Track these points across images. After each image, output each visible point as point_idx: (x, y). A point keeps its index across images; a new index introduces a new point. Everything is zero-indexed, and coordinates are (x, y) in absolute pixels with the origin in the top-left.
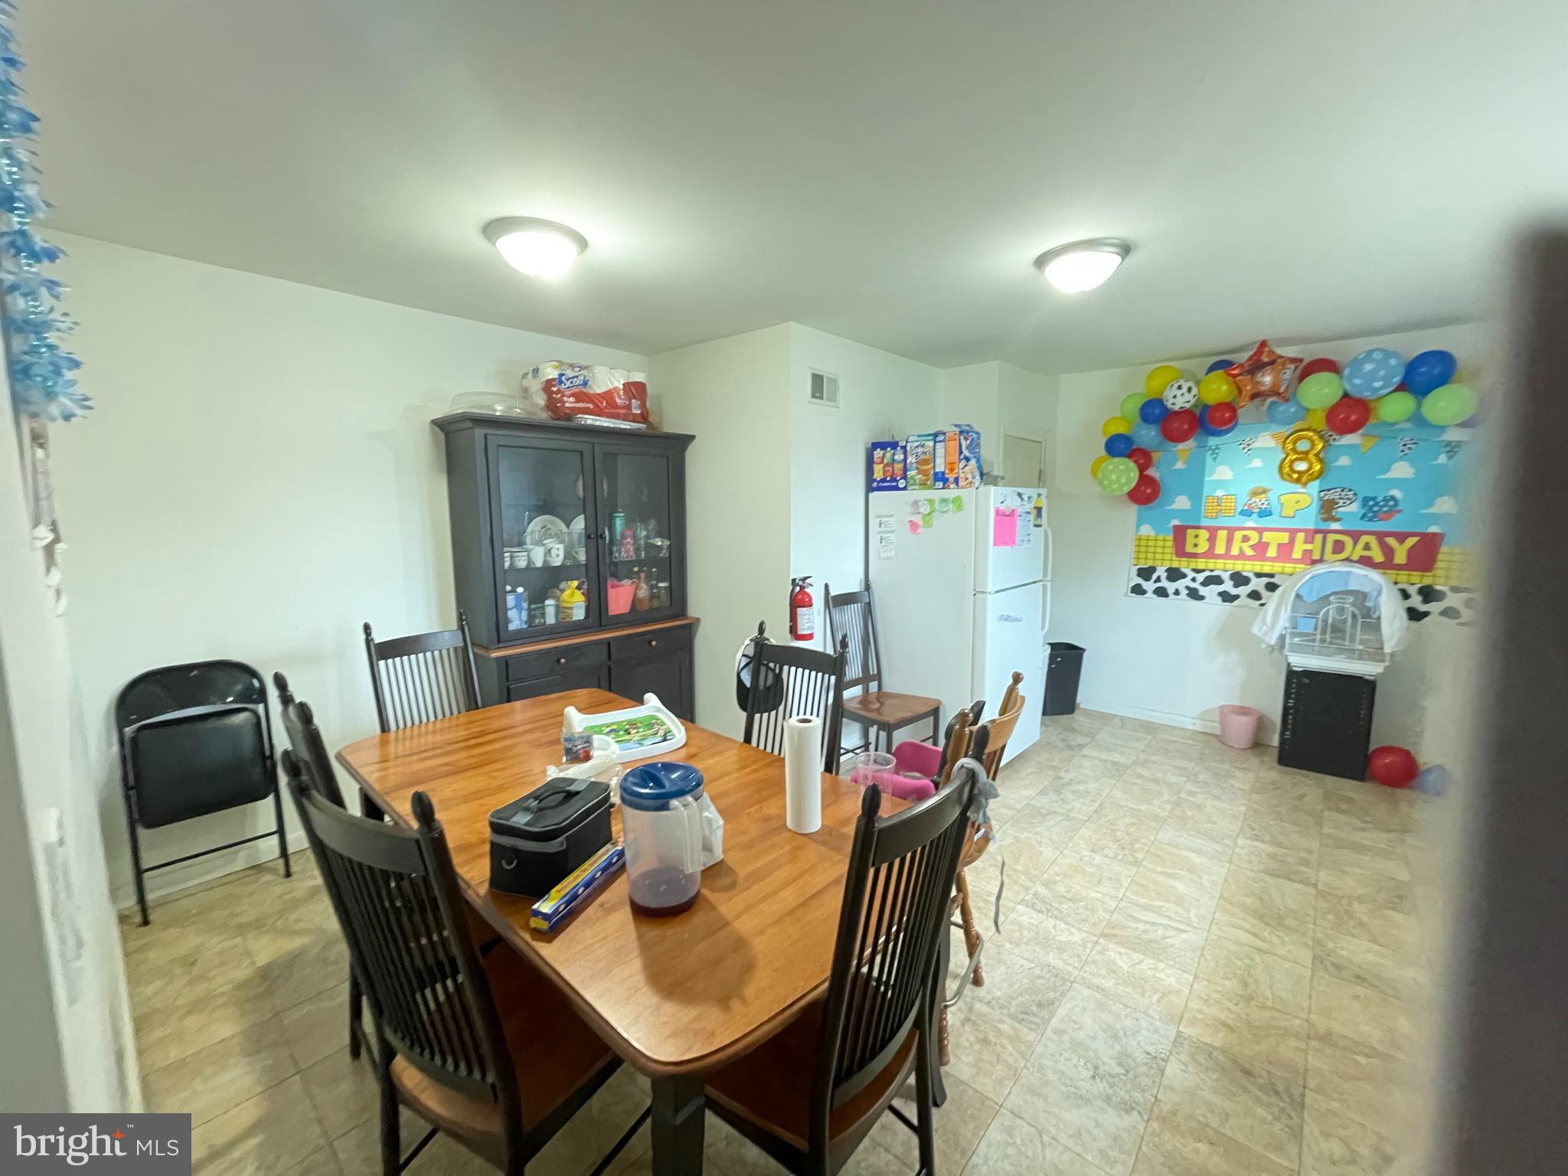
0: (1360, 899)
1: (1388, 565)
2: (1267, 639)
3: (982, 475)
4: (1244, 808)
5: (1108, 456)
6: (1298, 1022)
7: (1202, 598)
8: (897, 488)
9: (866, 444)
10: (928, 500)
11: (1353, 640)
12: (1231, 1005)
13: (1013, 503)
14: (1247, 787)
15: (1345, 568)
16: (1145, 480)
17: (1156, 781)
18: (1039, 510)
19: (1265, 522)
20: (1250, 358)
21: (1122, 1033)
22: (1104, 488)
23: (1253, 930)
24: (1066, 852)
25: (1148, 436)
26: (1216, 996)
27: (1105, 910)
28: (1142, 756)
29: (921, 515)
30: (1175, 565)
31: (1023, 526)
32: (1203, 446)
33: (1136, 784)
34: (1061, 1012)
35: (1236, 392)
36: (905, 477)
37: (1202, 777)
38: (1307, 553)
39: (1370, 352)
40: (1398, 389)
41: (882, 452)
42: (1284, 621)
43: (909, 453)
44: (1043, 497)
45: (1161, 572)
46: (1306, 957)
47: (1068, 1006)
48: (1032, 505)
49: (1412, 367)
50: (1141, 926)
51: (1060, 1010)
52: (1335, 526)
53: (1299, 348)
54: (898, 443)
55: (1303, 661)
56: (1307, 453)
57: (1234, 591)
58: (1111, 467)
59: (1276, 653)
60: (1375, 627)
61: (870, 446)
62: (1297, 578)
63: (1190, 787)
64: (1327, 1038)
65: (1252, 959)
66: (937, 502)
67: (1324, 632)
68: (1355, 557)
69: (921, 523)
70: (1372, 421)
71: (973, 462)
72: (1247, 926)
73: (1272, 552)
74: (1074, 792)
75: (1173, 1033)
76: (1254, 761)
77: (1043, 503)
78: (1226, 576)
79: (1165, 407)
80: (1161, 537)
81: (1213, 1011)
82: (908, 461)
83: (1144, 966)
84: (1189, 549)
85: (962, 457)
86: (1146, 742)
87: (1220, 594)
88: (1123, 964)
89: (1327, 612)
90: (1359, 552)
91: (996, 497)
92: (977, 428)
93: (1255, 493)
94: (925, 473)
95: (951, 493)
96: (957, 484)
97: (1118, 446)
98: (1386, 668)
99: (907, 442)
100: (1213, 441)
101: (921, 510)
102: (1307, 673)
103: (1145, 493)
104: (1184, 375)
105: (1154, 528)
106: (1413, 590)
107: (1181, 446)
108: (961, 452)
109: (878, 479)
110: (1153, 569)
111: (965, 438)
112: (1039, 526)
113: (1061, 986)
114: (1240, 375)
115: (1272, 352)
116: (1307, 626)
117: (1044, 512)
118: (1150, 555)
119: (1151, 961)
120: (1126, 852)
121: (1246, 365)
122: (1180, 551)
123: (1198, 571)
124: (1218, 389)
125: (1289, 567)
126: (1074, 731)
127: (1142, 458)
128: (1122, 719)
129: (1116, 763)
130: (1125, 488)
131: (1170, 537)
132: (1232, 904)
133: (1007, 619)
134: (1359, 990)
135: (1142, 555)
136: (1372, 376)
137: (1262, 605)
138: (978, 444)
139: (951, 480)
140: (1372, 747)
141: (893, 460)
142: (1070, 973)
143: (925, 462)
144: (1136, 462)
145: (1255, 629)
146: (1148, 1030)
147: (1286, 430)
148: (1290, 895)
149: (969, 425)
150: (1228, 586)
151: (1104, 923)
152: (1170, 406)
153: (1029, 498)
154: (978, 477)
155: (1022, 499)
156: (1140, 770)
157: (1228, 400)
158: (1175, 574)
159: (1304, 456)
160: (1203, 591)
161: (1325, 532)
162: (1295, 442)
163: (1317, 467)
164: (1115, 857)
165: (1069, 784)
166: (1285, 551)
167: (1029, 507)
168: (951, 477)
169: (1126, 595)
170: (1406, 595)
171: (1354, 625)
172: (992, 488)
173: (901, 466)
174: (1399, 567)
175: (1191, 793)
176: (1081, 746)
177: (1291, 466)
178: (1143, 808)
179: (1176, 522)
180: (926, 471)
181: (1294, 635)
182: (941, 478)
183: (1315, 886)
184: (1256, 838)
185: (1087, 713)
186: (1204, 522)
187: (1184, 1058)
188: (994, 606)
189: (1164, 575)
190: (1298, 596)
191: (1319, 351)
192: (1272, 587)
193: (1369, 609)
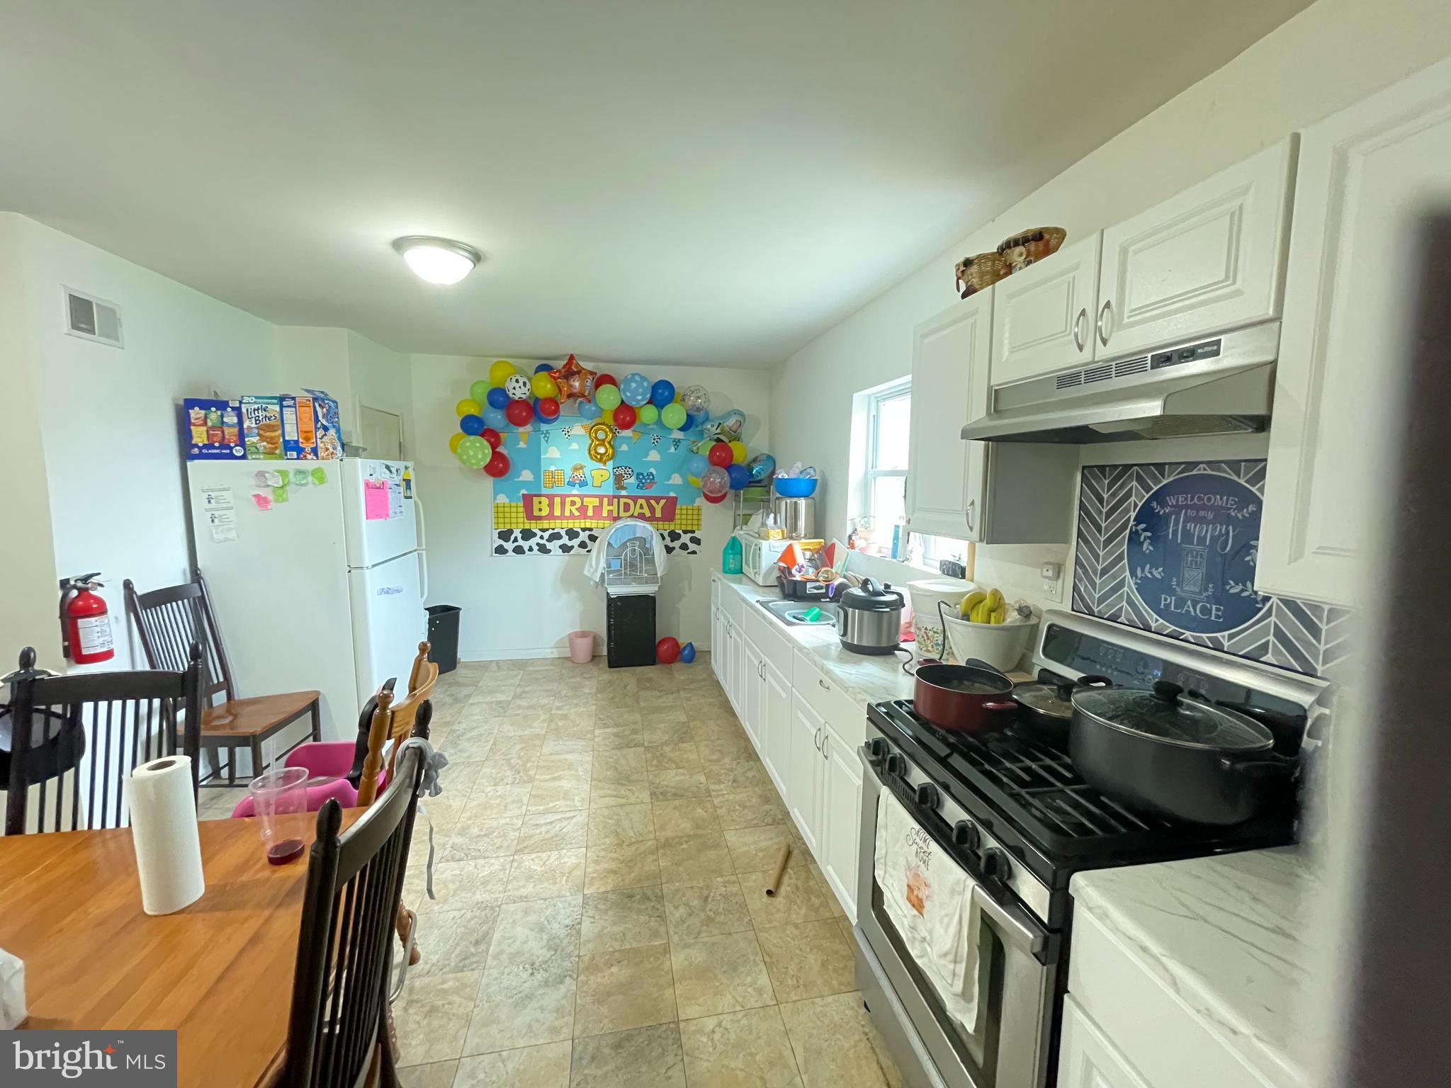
0: (666, 743)
1: (652, 519)
2: (593, 578)
3: (343, 446)
4: (594, 707)
5: (464, 434)
6: (650, 843)
7: (549, 551)
8: (232, 456)
9: (174, 400)
10: (279, 471)
11: (641, 572)
12: (614, 855)
13: (382, 475)
14: (593, 691)
15: (631, 522)
16: (497, 456)
17: (532, 707)
18: (408, 482)
19: (584, 491)
20: (564, 367)
21: (546, 923)
22: (464, 462)
23: (615, 793)
24: (473, 796)
25: (496, 419)
26: (602, 854)
27: (514, 830)
28: (519, 690)
29: (271, 488)
30: (527, 527)
31: (394, 498)
32: (537, 430)
33: (518, 715)
34: (497, 936)
35: (557, 390)
36: (242, 443)
37: (564, 693)
38: (610, 512)
39: (633, 375)
40: (648, 403)
41: (203, 412)
42: (603, 564)
43: (245, 417)
44: (410, 470)
45: (517, 533)
46: (646, 796)
47: (502, 927)
48: (401, 478)
49: (655, 387)
50: (544, 829)
51: (495, 936)
52: (624, 493)
53: (593, 364)
54: (227, 402)
55: (616, 590)
56: (603, 440)
57: (570, 544)
58: (468, 444)
59: (600, 587)
60: (651, 561)
61: (182, 403)
62: (609, 532)
63: (557, 704)
64: (667, 844)
65: (618, 815)
66: (291, 474)
67: (625, 569)
68: (636, 514)
69: (271, 497)
70: (637, 423)
71: (332, 432)
72: (609, 792)
73: (590, 513)
74: (469, 739)
75: (580, 898)
76: (594, 670)
77: (411, 475)
78: (563, 533)
79: (507, 396)
80: (514, 504)
81: (604, 865)
82: (245, 426)
83: (552, 860)
84: (536, 513)
85: (319, 425)
86: (519, 677)
87: (560, 547)
88: (537, 867)
89: (626, 554)
90: (638, 511)
91: (364, 469)
92: (332, 396)
93: (576, 469)
94: (271, 441)
95: (309, 464)
96: (316, 455)
97: (472, 425)
98: (659, 587)
99: (241, 403)
100: (544, 427)
101: (269, 483)
102: (620, 598)
103: (498, 467)
104: (520, 371)
105: (508, 497)
106: (666, 534)
107: (521, 429)
108: (317, 420)
109: (201, 445)
110: (510, 532)
111: (320, 405)
112: (411, 497)
113: (492, 914)
114: (559, 378)
115: (578, 365)
116: (616, 565)
117: (413, 484)
118: (507, 520)
119: (556, 853)
120: (522, 774)
121: (563, 371)
122: (530, 516)
123: (543, 530)
124: (545, 387)
125: (601, 523)
126: (460, 685)
127: (493, 437)
128: (498, 662)
129: (499, 702)
130: (482, 463)
131: (521, 504)
132: (600, 781)
133: (387, 591)
134: (677, 803)
135: (501, 520)
136: (635, 392)
137: (589, 551)
138: (337, 413)
139: (308, 449)
140: (657, 641)
141: (223, 422)
142: (496, 899)
143: (271, 428)
144: (488, 441)
145: (586, 573)
146: (564, 908)
147: (590, 423)
148: (631, 757)
149: (322, 392)
150: (565, 540)
151: (516, 841)
152: (511, 396)
153: (397, 470)
154: (339, 448)
155: (391, 472)
156: (519, 702)
157: (553, 396)
158: (527, 535)
159: (602, 443)
160: (549, 545)
161: (619, 497)
162: (596, 432)
163: (610, 451)
164: (513, 783)
165: (463, 734)
166: (597, 510)
167: (398, 479)
168: (308, 447)
169: (492, 555)
170: (664, 538)
171: (641, 562)
172: (359, 460)
173: (236, 430)
174: (658, 520)
175: (559, 708)
176: (469, 696)
177: (595, 450)
178: (526, 732)
179: (524, 492)
180: (272, 438)
181: (609, 572)
182: (294, 448)
183: (643, 745)
184: (606, 726)
185: (468, 666)
186: (544, 491)
187: (591, 913)
188: (373, 581)
189: (519, 536)
190: (609, 544)
191: (603, 369)
192: (593, 538)
193: (647, 549)
